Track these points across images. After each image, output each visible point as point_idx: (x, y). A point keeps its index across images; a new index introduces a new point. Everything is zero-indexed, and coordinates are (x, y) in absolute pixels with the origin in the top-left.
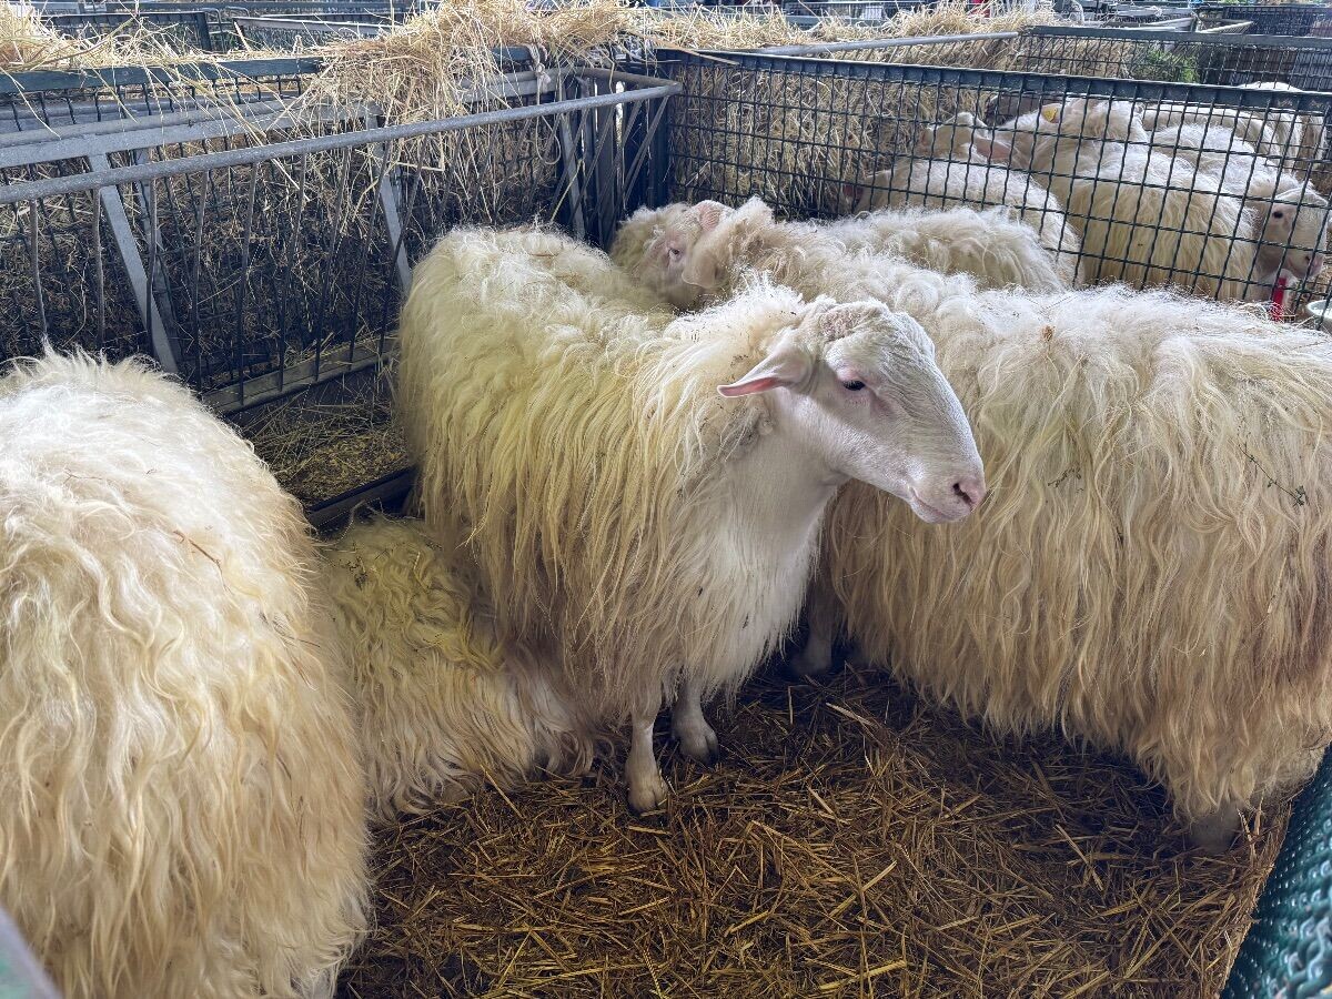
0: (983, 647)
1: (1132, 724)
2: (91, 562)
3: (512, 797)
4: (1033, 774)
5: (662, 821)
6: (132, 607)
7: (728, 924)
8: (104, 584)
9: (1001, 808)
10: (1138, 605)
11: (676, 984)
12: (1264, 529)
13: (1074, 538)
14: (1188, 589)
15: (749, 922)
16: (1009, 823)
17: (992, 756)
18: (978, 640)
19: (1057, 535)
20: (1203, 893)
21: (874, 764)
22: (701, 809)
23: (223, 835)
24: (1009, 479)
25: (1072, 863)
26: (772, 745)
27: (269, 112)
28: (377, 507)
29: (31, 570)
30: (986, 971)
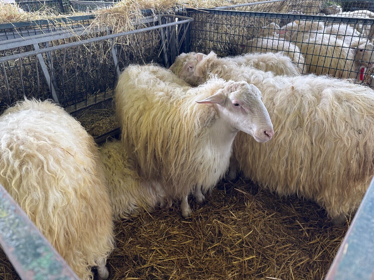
0: (276, 173)
1: (316, 193)
2: (41, 157)
3: (151, 214)
4: (291, 207)
5: (191, 220)
6: (52, 168)
7: (208, 246)
8: (45, 163)
9: (282, 215)
10: (317, 161)
11: (195, 262)
12: (350, 140)
13: (300, 143)
14: (330, 157)
15: (214, 246)
16: (284, 220)
17: (280, 202)
18: (274, 171)
19: (295, 142)
20: (335, 238)
21: (247, 204)
22: (201, 217)
23: (77, 225)
24: (282, 128)
25: (301, 230)
26: (220, 199)
27: (81, 30)
28: (113, 137)
29: (27, 160)
30: (276, 258)
